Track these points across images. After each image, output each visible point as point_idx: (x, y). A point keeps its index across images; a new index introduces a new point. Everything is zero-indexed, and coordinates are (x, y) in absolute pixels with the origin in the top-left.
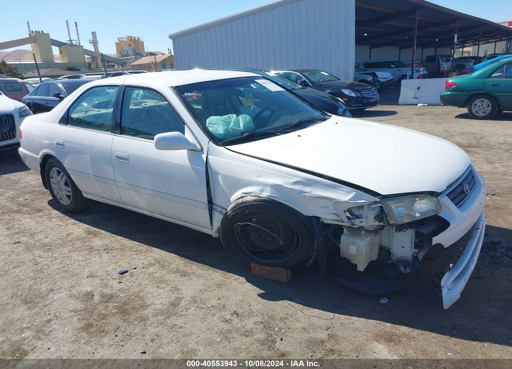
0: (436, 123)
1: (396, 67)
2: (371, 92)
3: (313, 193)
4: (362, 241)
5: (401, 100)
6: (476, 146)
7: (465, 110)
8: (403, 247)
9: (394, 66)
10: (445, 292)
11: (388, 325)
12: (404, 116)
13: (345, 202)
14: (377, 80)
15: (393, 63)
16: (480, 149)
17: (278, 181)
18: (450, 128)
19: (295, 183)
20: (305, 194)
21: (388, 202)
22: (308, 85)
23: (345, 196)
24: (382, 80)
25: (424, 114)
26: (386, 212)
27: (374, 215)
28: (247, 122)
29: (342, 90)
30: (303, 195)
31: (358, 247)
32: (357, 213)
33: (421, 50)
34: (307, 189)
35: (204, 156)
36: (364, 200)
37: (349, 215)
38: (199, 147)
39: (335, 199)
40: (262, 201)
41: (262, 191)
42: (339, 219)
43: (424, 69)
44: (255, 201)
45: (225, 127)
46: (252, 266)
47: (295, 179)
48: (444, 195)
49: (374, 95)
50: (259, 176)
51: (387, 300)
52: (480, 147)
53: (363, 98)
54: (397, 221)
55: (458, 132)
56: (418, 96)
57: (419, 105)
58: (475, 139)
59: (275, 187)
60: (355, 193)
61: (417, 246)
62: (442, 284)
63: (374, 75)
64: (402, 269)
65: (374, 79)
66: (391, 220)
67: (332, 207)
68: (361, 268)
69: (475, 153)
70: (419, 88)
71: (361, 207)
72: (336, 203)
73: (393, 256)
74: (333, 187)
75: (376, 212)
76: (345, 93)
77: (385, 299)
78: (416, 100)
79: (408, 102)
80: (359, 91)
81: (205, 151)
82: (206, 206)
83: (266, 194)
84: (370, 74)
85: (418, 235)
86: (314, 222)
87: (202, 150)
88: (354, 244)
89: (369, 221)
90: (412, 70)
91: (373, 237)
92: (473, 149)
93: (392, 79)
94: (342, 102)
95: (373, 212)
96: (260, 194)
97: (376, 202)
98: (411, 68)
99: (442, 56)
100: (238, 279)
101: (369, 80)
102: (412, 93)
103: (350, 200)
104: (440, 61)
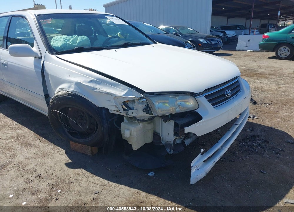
0: (254, 61)
1: (240, 29)
2: (217, 41)
3: (101, 89)
4: (133, 127)
5: (237, 48)
6: (273, 75)
7: (273, 54)
8: (169, 134)
9: (239, 29)
10: (193, 170)
11: (144, 193)
12: (236, 57)
13: (121, 97)
14: (226, 36)
15: (238, 26)
16: (274, 76)
17: (80, 80)
18: (261, 64)
19: (91, 82)
20: (96, 90)
21: (150, 98)
22: (179, 35)
23: (120, 92)
24: (229, 36)
25: (249, 55)
26: (150, 106)
27: (142, 108)
28: (83, 40)
29: (199, 39)
30: (95, 90)
31: (131, 132)
32: (131, 105)
33: (260, 21)
34: (98, 86)
35: (42, 62)
36: (134, 95)
37: (125, 107)
38: (39, 55)
39: (115, 95)
40: (69, 94)
41: (70, 87)
42: (118, 110)
43: (258, 31)
44: (64, 94)
45: (64, 43)
46: (70, 143)
47: (91, 79)
48: (203, 96)
49: (218, 43)
50: (69, 76)
51: (154, 174)
52: (275, 75)
53: (211, 44)
54: (157, 113)
55: (266, 66)
56: (248, 46)
57: (248, 51)
58: (274, 70)
59: (78, 84)
60: (128, 90)
61: (176, 134)
62: (192, 165)
63: (224, 33)
64: (168, 151)
65: (224, 35)
66: (153, 112)
67: (113, 101)
68: (135, 148)
69: (270, 78)
70: (249, 41)
71: (133, 101)
72: (116, 97)
73: (163, 140)
74: (115, 85)
75: (144, 106)
76: (201, 41)
77: (152, 172)
78: (247, 48)
79: (242, 49)
80: (209, 40)
81: (43, 58)
82: (43, 98)
83: (71, 90)
84: (222, 32)
85: (176, 125)
86: (104, 112)
87: (41, 57)
88: (129, 130)
89: (138, 112)
90: (250, 31)
91: (147, 125)
92: (270, 76)
93: (235, 36)
94: (189, 43)
95: (142, 105)
96: (68, 89)
97: (141, 98)
98: (249, 30)
99: (270, 24)
100: (61, 151)
101: (221, 36)
102: (245, 44)
103: (124, 95)
104: (269, 27)
